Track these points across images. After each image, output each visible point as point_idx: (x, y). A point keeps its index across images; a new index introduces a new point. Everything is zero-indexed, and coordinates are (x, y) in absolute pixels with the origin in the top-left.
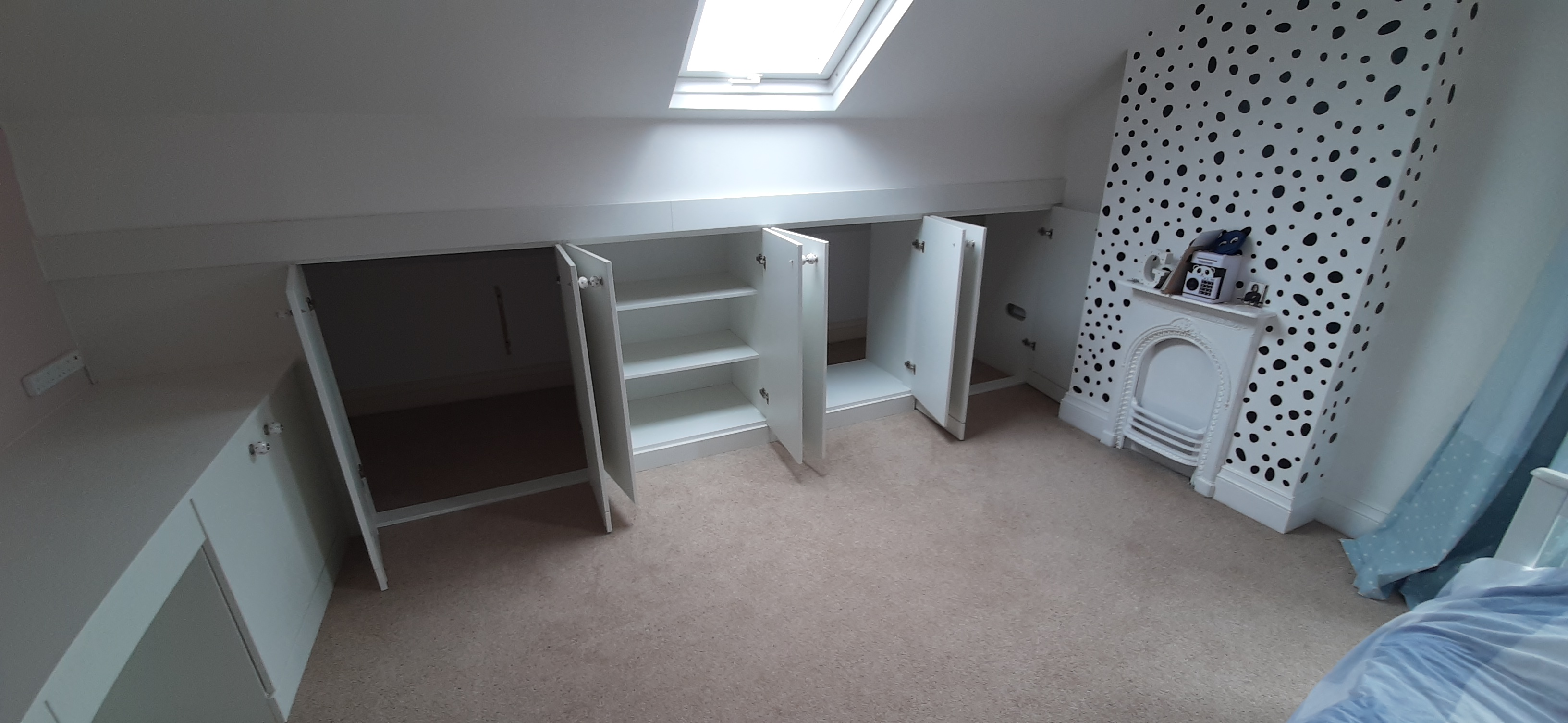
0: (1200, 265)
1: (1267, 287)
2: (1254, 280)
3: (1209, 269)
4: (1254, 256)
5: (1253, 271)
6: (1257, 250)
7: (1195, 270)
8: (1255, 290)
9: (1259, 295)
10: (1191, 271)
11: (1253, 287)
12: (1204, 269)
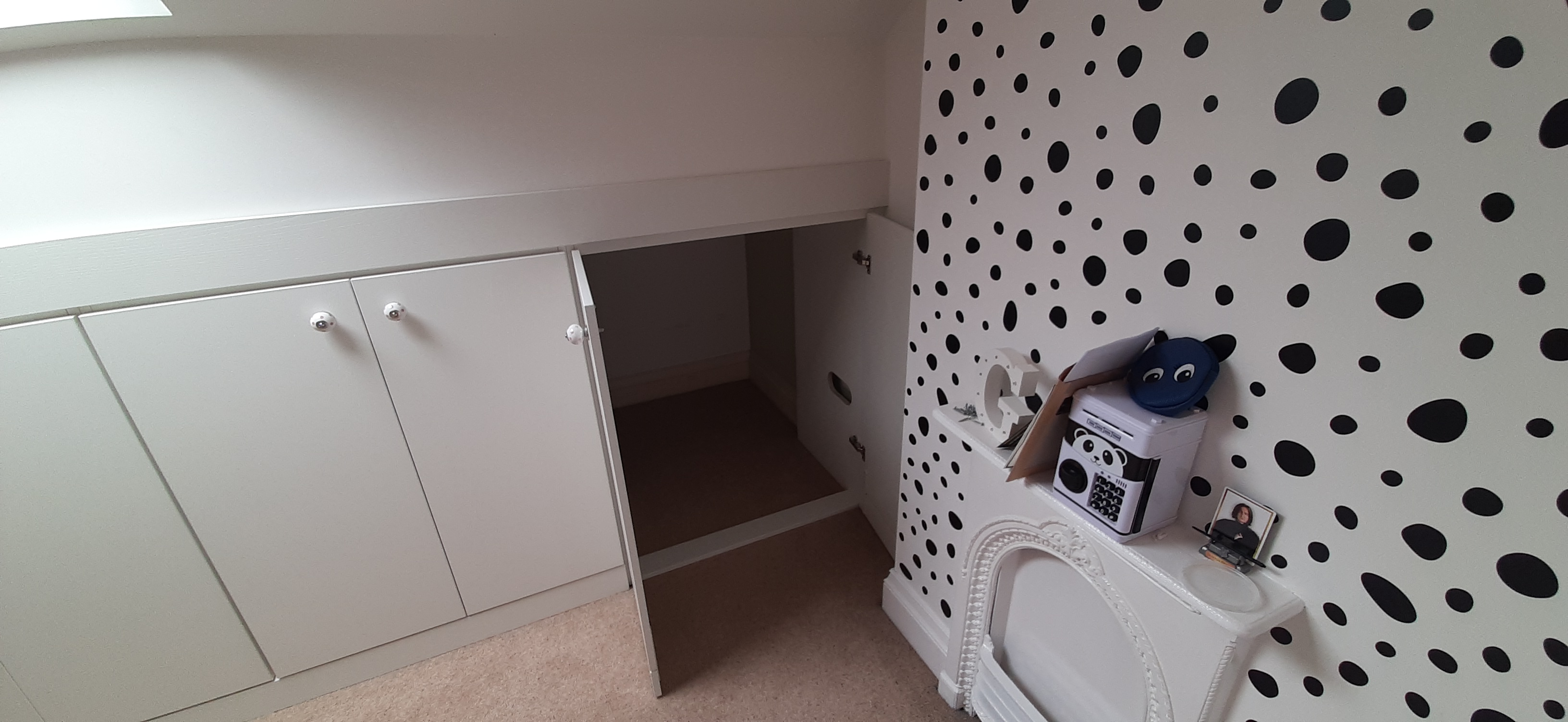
0: (1091, 433)
1: (1277, 519)
2: (1239, 490)
3: (1113, 452)
4: (1241, 422)
5: (1239, 462)
6: (1250, 405)
7: (1080, 441)
8: (1244, 519)
9: (1254, 539)
10: (1071, 442)
11: (1238, 509)
12: (1100, 447)
